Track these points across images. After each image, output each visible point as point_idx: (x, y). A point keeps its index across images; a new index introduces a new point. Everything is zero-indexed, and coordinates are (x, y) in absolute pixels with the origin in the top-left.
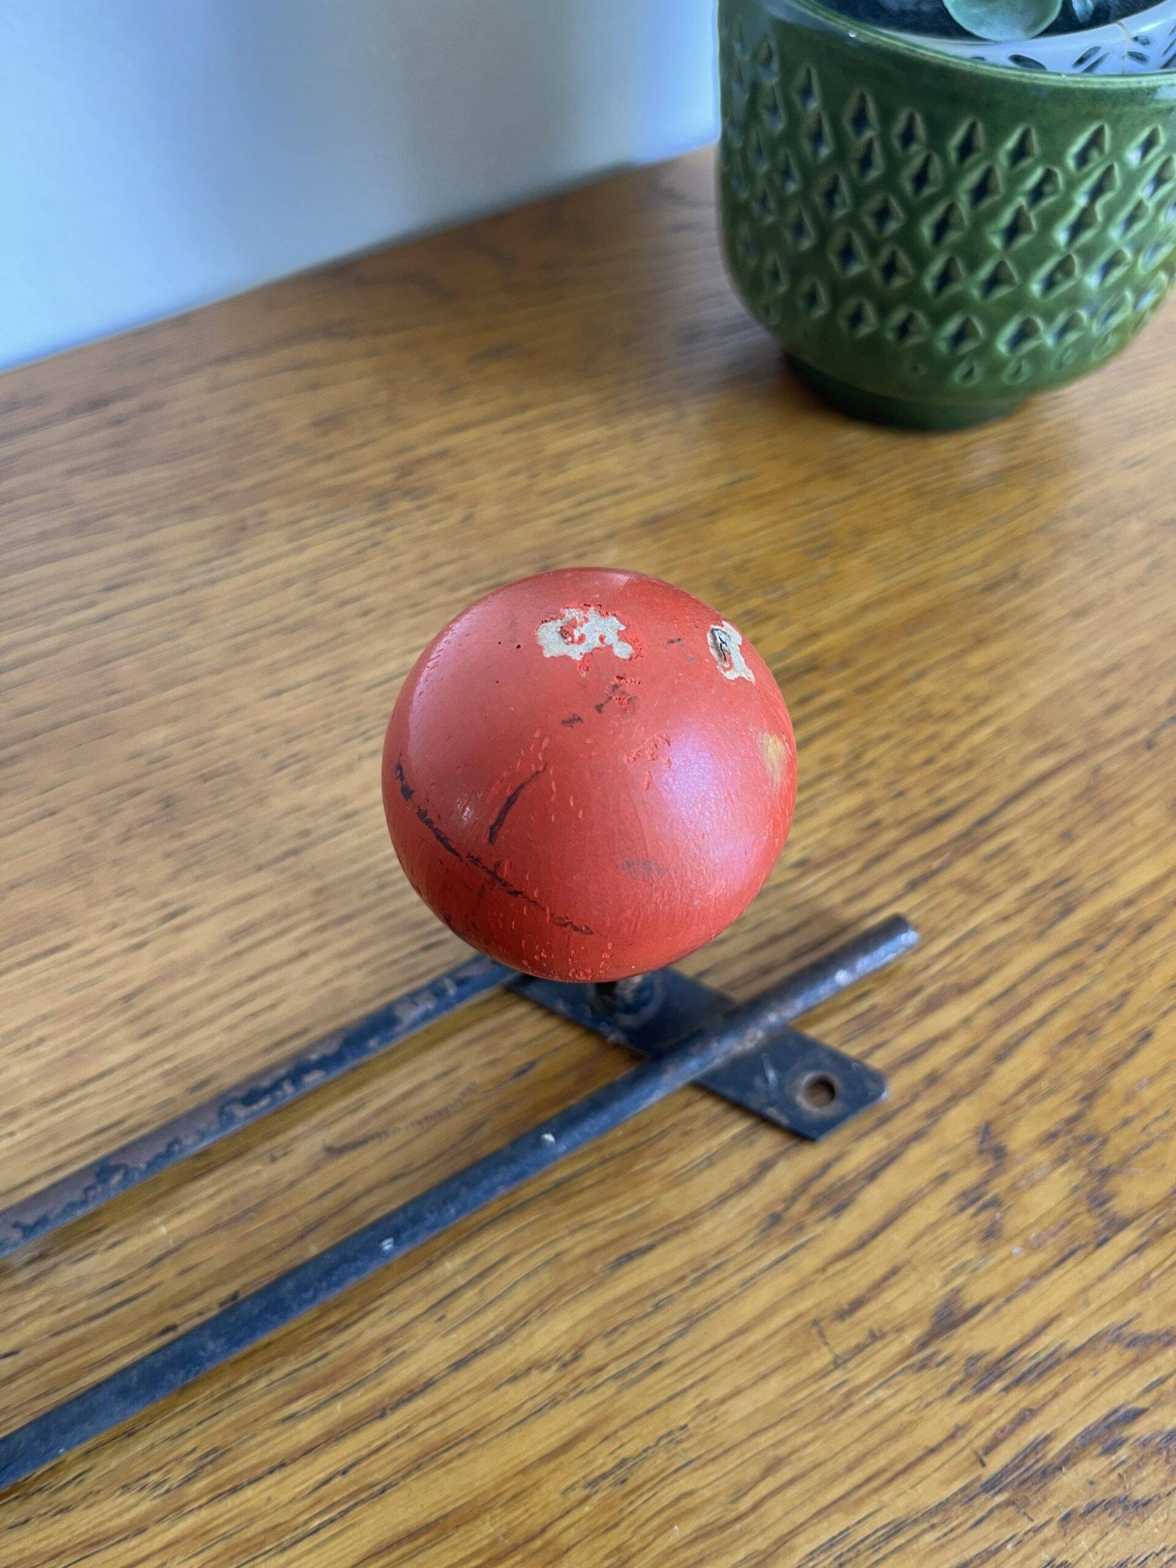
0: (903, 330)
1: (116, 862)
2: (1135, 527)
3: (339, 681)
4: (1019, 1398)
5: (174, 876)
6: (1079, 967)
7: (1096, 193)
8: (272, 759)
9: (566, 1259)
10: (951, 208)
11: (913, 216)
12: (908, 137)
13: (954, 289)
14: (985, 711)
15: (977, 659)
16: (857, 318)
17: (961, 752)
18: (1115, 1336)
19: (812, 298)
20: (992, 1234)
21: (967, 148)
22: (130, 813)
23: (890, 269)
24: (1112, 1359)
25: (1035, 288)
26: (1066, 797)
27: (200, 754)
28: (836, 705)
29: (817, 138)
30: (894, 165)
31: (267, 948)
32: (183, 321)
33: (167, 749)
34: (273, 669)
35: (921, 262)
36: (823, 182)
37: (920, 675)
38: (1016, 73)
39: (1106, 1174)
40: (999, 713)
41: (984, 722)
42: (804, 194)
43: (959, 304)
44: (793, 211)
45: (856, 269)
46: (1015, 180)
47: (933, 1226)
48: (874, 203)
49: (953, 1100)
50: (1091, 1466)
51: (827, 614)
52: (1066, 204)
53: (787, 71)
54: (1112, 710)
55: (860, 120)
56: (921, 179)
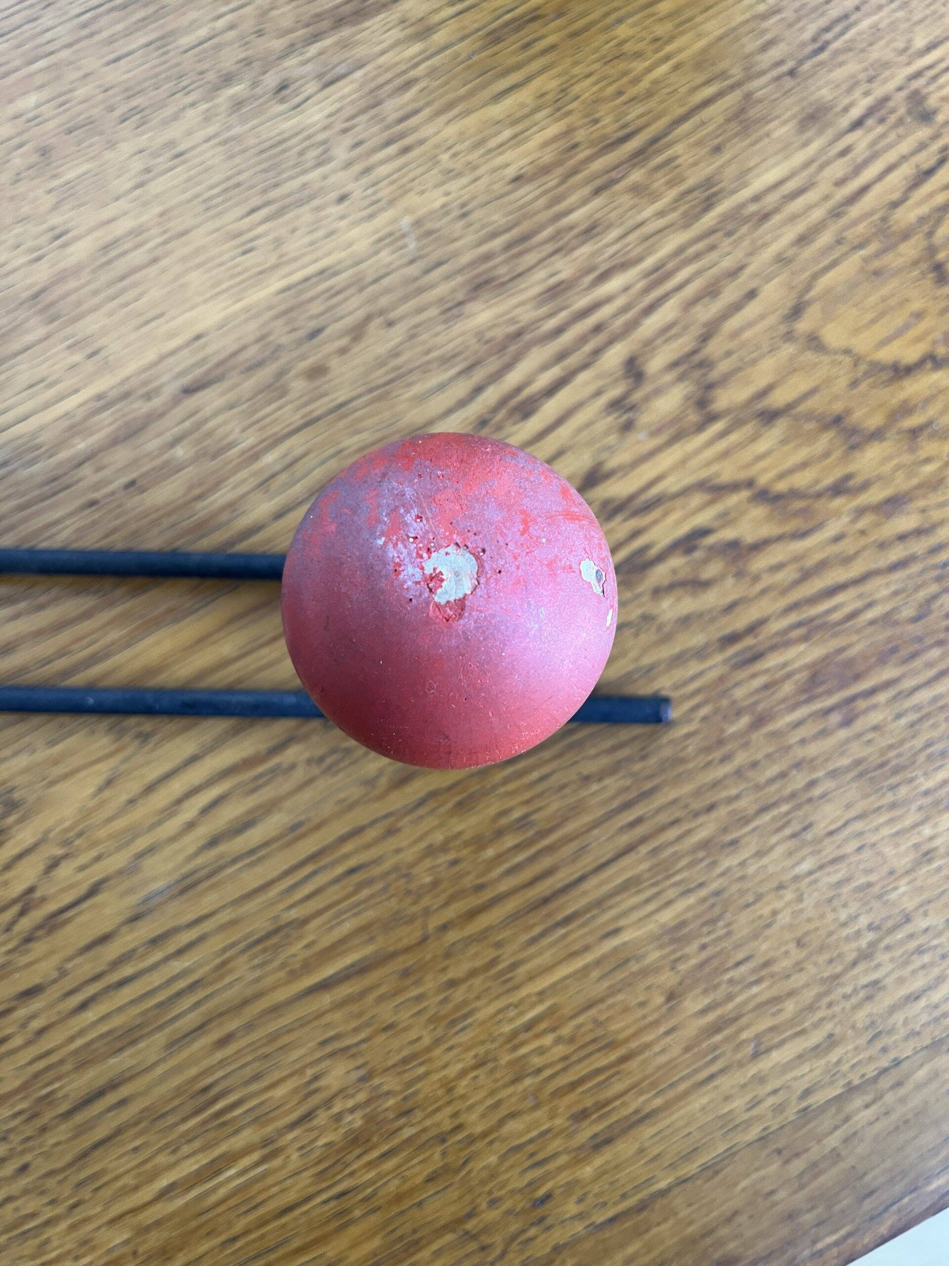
1: (12, 199)
3: (164, 46)
4: (635, 523)
5: (56, 207)
6: (712, 248)
8: (118, 113)
9: (346, 453)
14: (669, 49)
17: (645, 83)
18: (702, 486)
20: (628, 427)
22: (17, 161)
24: (697, 499)
26: (721, 119)
27: (65, 111)
28: (552, 48)
31: (130, 256)
33: (39, 110)
34: (111, 41)
37: (620, 21)
39: (710, 387)
40: (680, 51)
41: (667, 58)
47: (588, 425)
49: (610, 342)
50: (676, 562)
54: (765, 48)
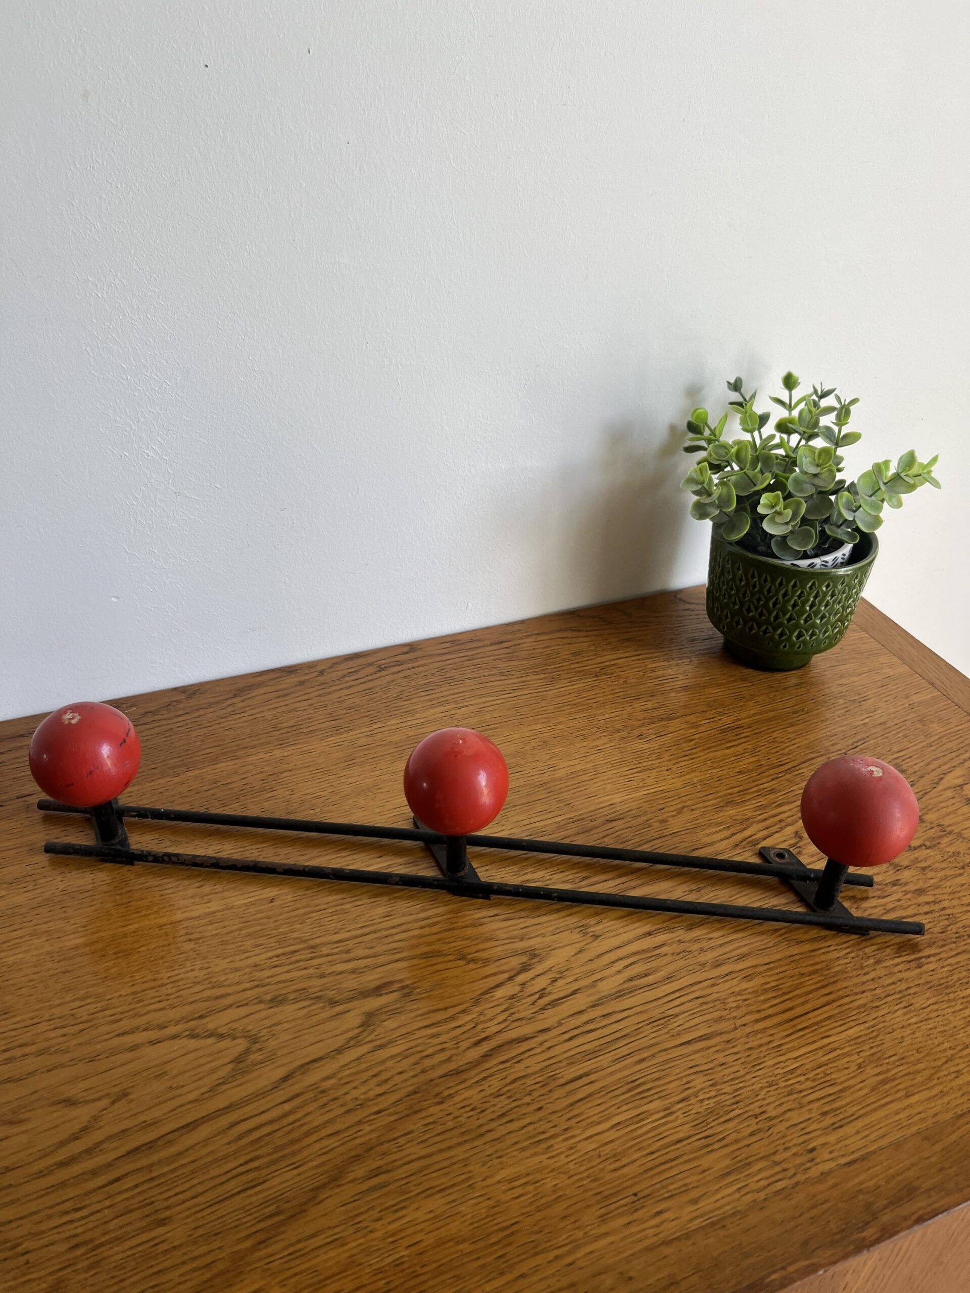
0: (765, 632)
2: (841, 701)
7: (815, 597)
10: (777, 599)
11: (767, 601)
12: (766, 581)
13: (779, 620)
15: (791, 730)
16: (751, 629)
17: (786, 751)
19: (738, 623)
21: (781, 584)
22: (533, 744)
23: (761, 614)
25: (802, 622)
29: (741, 580)
30: (762, 588)
32: (522, 622)
35: (770, 613)
36: (743, 590)
38: (792, 567)
42: (737, 594)
43: (781, 625)
44: (733, 599)
45: (751, 614)
46: (794, 592)
48: (757, 596)
51: (743, 715)
52: (808, 600)
53: (733, 564)
54: (833, 745)
55: (753, 577)
56: (769, 591)
